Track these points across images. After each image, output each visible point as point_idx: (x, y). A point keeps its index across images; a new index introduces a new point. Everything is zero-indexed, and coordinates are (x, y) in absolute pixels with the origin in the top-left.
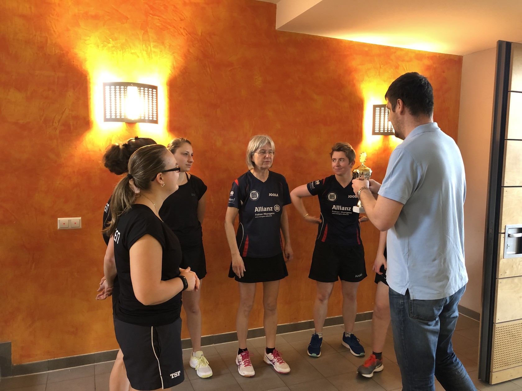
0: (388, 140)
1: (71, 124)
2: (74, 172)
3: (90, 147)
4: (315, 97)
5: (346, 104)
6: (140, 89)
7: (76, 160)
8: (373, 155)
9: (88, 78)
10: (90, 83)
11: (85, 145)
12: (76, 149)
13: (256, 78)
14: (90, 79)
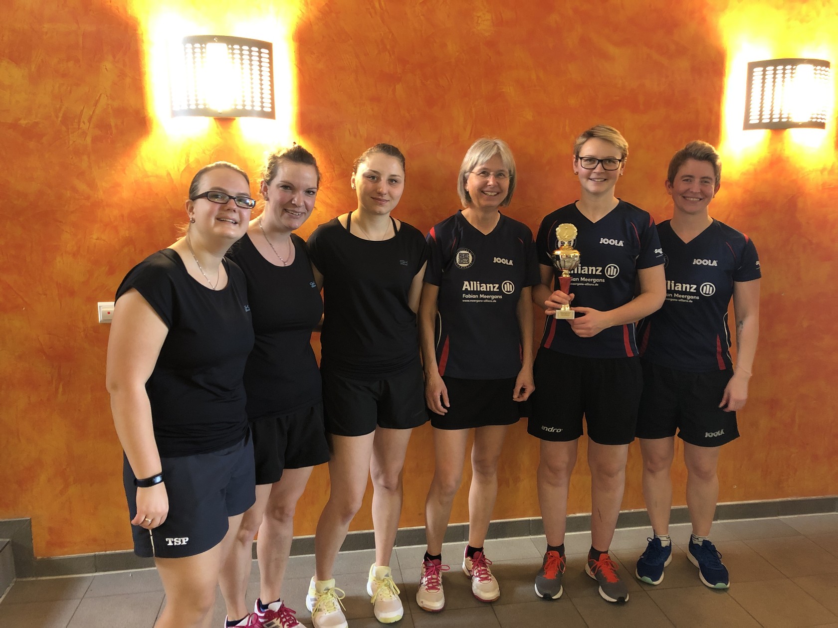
0: (781, 140)
1: (113, 124)
2: (122, 216)
3: (149, 167)
4: (612, 50)
5: (684, 64)
6: (233, 49)
7: (126, 194)
8: (743, 174)
9: (139, 32)
10: (143, 41)
11: (139, 164)
12: (125, 173)
13: (479, 15)
14: (142, 34)
